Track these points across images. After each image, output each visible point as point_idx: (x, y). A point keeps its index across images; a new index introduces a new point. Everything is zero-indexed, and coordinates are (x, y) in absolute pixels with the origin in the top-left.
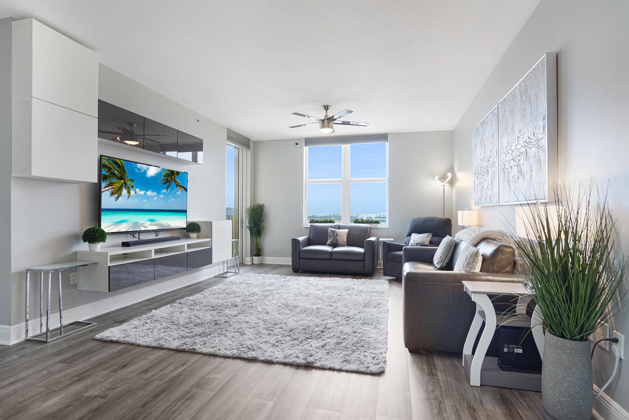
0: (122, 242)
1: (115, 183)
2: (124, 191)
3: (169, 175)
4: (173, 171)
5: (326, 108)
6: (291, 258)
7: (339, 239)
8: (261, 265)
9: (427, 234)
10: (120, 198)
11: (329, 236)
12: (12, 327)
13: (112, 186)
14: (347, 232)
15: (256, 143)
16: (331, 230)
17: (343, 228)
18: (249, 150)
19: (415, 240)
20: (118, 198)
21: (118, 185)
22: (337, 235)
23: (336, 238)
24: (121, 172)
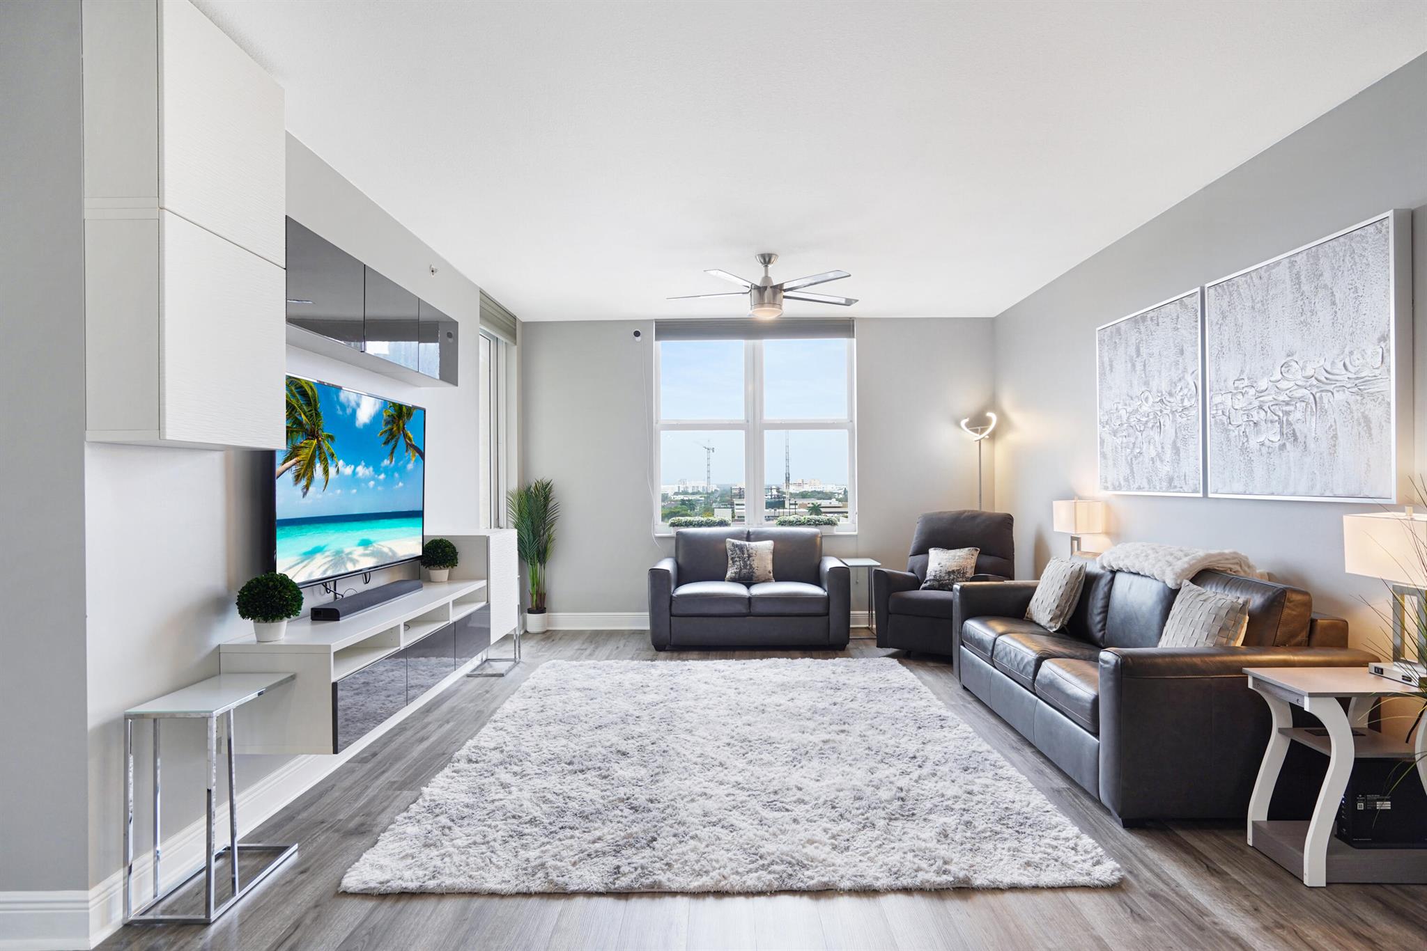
0: (312, 609)
1: (302, 447)
2: (319, 469)
3: (394, 418)
4: (401, 406)
5: (767, 260)
6: (648, 614)
7: (755, 564)
8: (548, 636)
9: (967, 549)
10: (310, 489)
11: (729, 558)
12: (92, 893)
13: (297, 456)
14: (772, 547)
15: (530, 326)
16: (733, 544)
17: (760, 537)
18: (515, 344)
19: (943, 564)
20: (307, 487)
21: (307, 454)
22: (749, 556)
23: (748, 562)
24: (311, 415)
